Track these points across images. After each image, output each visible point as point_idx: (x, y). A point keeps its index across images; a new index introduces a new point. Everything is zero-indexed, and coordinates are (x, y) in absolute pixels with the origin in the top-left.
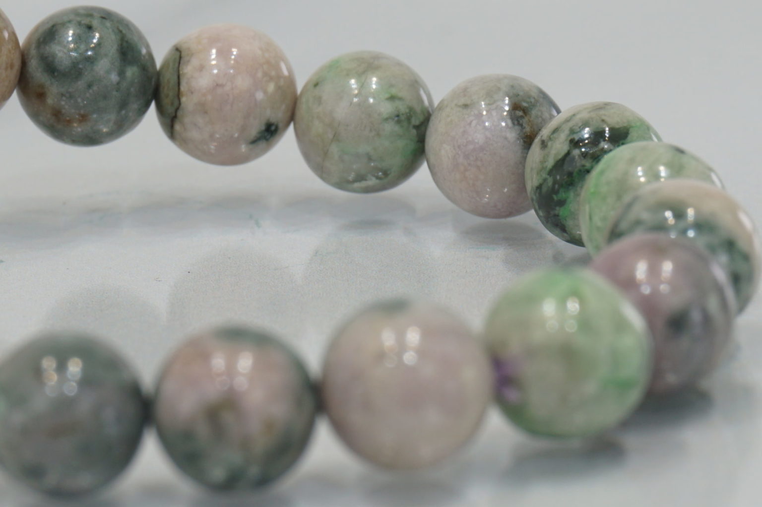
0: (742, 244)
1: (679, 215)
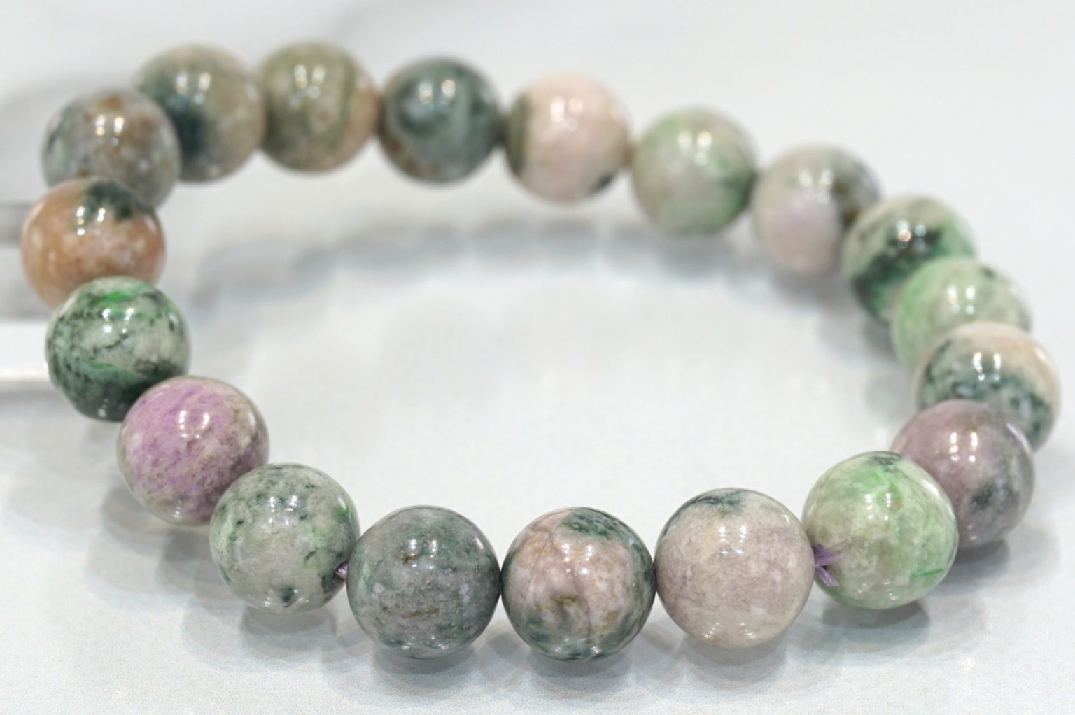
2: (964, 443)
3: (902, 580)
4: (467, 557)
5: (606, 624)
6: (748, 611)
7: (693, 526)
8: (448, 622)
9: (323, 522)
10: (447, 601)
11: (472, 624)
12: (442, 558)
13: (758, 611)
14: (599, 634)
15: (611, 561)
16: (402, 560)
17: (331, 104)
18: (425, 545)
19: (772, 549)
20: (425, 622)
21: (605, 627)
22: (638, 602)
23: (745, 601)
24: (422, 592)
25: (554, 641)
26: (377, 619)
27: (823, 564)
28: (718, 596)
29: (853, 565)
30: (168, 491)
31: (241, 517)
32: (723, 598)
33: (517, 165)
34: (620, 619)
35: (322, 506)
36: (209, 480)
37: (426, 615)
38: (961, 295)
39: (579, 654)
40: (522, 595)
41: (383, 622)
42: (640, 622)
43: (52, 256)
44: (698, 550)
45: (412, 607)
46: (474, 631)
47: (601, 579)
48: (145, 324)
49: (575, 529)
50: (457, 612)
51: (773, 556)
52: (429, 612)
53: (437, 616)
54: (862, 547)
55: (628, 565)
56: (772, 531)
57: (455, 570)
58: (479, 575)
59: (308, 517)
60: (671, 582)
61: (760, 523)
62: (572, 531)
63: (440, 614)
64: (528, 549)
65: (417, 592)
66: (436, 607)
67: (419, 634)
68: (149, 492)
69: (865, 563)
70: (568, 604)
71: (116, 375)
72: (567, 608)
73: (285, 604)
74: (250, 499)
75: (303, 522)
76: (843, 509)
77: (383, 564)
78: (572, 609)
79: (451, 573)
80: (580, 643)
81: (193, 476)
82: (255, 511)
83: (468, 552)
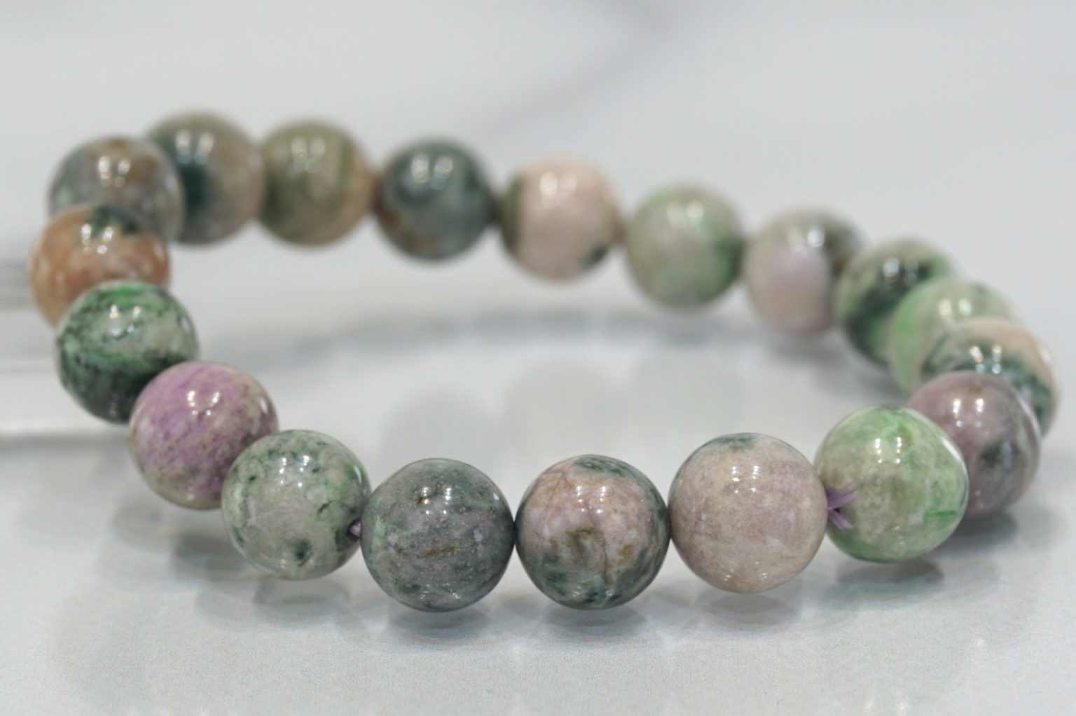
0: (1043, 378)
1: (986, 352)
2: (968, 407)
3: (916, 519)
4: (481, 498)
5: (622, 558)
6: (764, 542)
7: (705, 462)
8: (464, 563)
9: (335, 475)
10: (462, 539)
11: (488, 567)
12: (456, 497)
13: (775, 543)
14: (615, 569)
15: (625, 495)
16: (416, 500)
17: (330, 175)
18: (439, 486)
19: (785, 480)
20: (440, 561)
21: (621, 562)
22: (654, 538)
23: (761, 531)
24: (437, 531)
25: (570, 579)
26: (392, 563)
27: (836, 507)
28: (733, 526)
29: (867, 504)
30: (179, 466)
31: (253, 473)
32: (738, 529)
33: (511, 242)
34: (636, 553)
35: (334, 461)
36: (219, 452)
37: (442, 554)
38: (955, 308)
39: (596, 594)
40: (537, 534)
41: (399, 565)
42: (656, 561)
43: (60, 278)
44: (712, 483)
45: (427, 546)
46: (490, 576)
47: (616, 511)
48: (153, 315)
49: (588, 467)
50: (473, 551)
51: (787, 487)
52: (444, 551)
53: (453, 555)
54: (875, 485)
55: (642, 500)
56: (784, 465)
57: (469, 509)
58: (494, 516)
59: (321, 471)
60: (685, 519)
61: (772, 457)
62: (584, 469)
63: (455, 553)
64: (541, 489)
65: (432, 530)
66: (451, 545)
67: (435, 575)
68: (161, 468)
69: (878, 501)
70: (584, 537)
71: (125, 364)
72: (582, 541)
73: (299, 562)
74: (262, 457)
75: (315, 475)
76: (853, 450)
77: (397, 507)
78: (588, 542)
79: (465, 511)
80: (597, 579)
81: (205, 447)
82: (267, 466)
83: (481, 494)
